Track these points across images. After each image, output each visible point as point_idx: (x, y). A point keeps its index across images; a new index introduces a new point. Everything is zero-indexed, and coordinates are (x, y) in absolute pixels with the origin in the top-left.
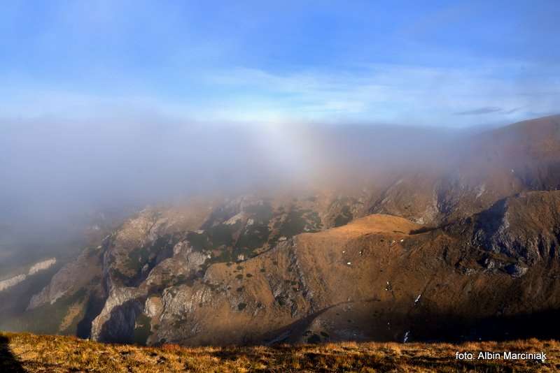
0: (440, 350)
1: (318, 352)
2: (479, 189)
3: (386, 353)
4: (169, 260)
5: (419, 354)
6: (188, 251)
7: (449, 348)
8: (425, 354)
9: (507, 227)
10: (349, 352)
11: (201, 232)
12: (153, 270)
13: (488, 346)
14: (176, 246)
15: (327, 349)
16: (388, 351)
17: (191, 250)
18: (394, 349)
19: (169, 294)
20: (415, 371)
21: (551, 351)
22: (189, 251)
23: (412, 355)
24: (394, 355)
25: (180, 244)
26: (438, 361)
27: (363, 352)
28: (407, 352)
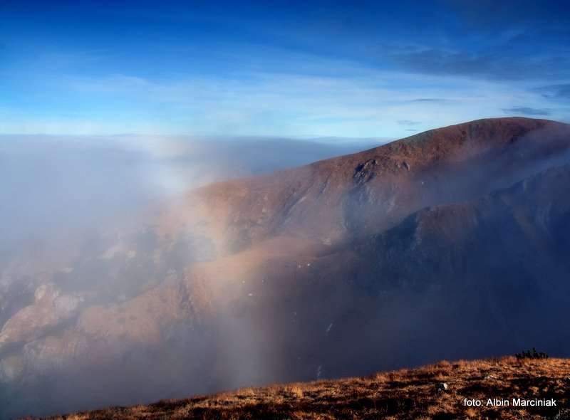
0: (346, 386)
1: (207, 405)
2: (389, 204)
3: (285, 396)
4: (28, 309)
5: (322, 395)
6: (54, 295)
7: (357, 383)
8: (328, 393)
9: (419, 242)
10: (243, 401)
11: (69, 270)
12: (8, 322)
13: (398, 376)
14: (38, 290)
15: (218, 400)
16: (288, 395)
17: (58, 293)
18: (295, 391)
19: (32, 350)
20: (310, 418)
21: (459, 373)
22: (56, 294)
23: (313, 396)
24: (294, 398)
25: (44, 287)
26: (339, 402)
27: (259, 399)
28: (309, 394)
